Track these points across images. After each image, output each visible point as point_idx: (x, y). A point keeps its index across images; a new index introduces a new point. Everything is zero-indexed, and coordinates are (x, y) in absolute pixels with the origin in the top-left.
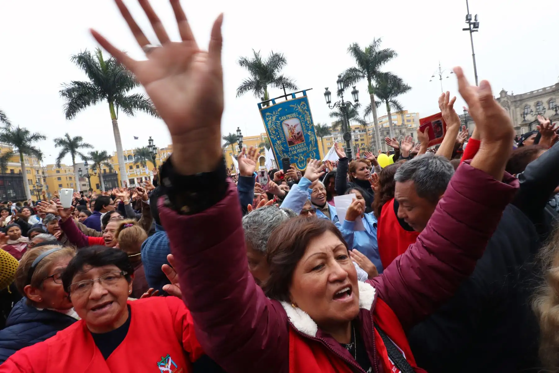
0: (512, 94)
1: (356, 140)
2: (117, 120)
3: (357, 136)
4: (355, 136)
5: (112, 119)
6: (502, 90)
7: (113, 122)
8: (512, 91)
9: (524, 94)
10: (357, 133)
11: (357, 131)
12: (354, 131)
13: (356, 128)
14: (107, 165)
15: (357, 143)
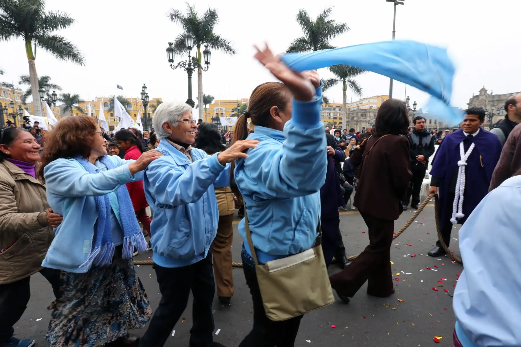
0: (492, 93)
1: (335, 118)
2: (35, 61)
3: (336, 114)
4: (334, 114)
5: (28, 59)
6: (482, 87)
7: (29, 62)
8: (492, 91)
9: (502, 95)
10: (337, 111)
11: (337, 109)
12: (334, 109)
13: (337, 106)
14: (79, 109)
15: (335, 121)
